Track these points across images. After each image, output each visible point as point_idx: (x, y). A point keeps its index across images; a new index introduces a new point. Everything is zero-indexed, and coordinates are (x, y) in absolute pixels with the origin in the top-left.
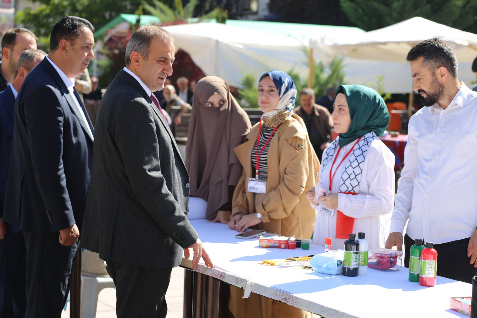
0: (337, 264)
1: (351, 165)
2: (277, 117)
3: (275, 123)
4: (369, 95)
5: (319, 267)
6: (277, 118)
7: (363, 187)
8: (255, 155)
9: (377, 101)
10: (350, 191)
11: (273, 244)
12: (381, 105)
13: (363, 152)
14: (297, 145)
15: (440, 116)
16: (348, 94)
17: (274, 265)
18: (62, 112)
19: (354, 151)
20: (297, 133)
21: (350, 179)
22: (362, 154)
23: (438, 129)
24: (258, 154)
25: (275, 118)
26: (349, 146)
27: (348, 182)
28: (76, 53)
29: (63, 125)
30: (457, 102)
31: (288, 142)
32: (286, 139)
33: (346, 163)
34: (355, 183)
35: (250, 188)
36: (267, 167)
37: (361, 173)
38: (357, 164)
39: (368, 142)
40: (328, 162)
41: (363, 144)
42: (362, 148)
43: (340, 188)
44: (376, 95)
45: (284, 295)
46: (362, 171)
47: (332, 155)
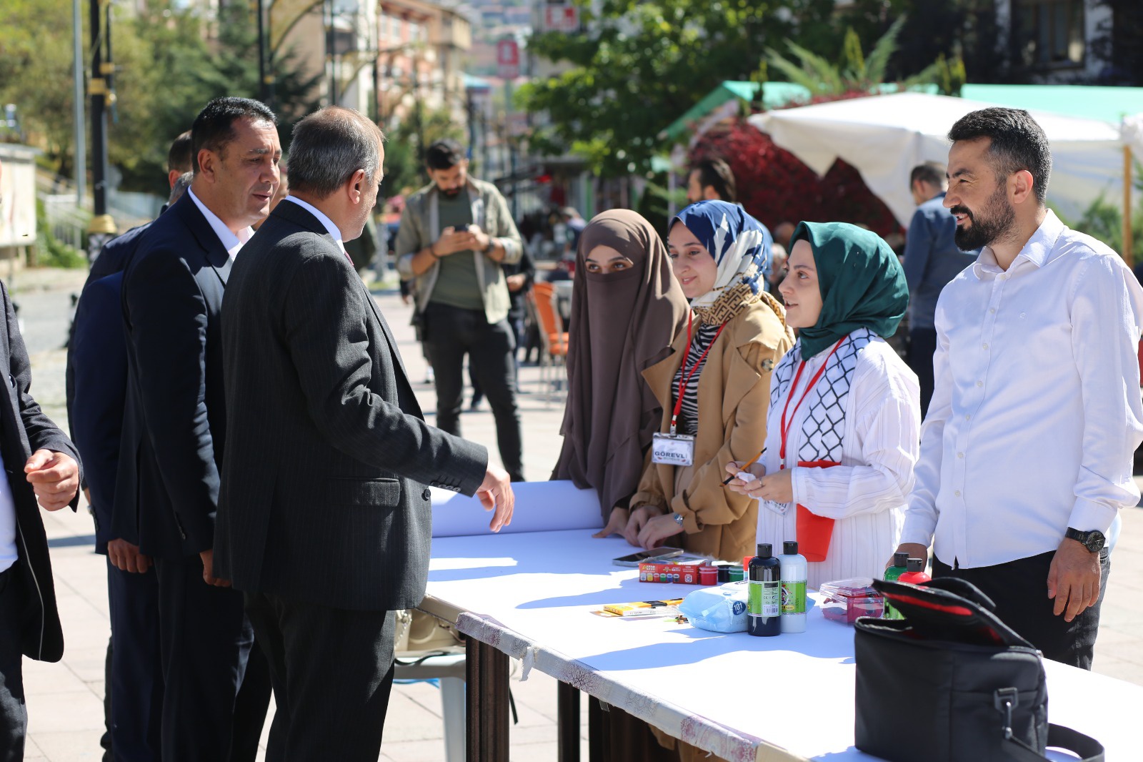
0: (734, 608)
1: (821, 402)
2: (724, 301)
3: (720, 316)
4: (865, 245)
5: (698, 616)
6: (723, 304)
7: (851, 448)
8: (677, 383)
9: (882, 260)
10: (822, 459)
11: (669, 574)
12: (891, 268)
13: (846, 373)
14: (759, 361)
15: (995, 284)
16: (818, 242)
17: (621, 615)
18: (204, 303)
19: (826, 371)
20: (760, 335)
21: (821, 432)
22: (844, 376)
23: (989, 313)
24: (684, 381)
25: (720, 304)
26: (819, 360)
27: (816, 440)
28: (231, 175)
29: (207, 329)
30: (1029, 256)
31: (740, 353)
32: (738, 348)
33: (813, 398)
34: (832, 440)
35: (658, 454)
36: (696, 407)
37: (844, 418)
38: (833, 399)
39: (856, 350)
40: (779, 396)
41: (846, 352)
42: (843, 362)
43: (802, 453)
44: (880, 246)
45: (578, 671)
46: (844, 413)
47: (788, 380)
